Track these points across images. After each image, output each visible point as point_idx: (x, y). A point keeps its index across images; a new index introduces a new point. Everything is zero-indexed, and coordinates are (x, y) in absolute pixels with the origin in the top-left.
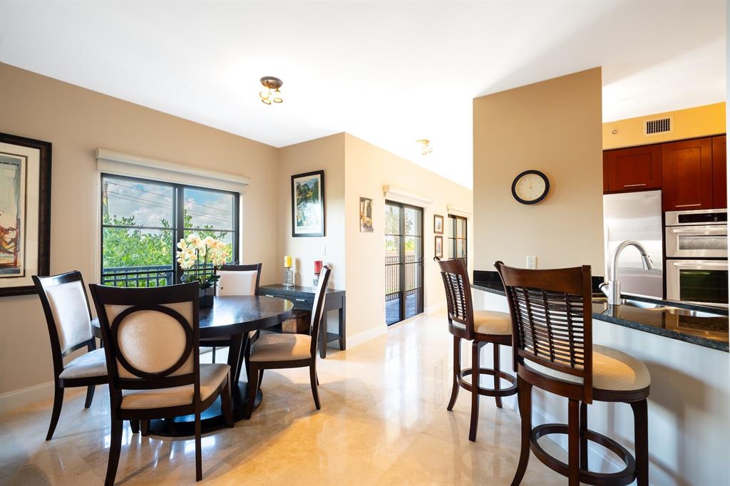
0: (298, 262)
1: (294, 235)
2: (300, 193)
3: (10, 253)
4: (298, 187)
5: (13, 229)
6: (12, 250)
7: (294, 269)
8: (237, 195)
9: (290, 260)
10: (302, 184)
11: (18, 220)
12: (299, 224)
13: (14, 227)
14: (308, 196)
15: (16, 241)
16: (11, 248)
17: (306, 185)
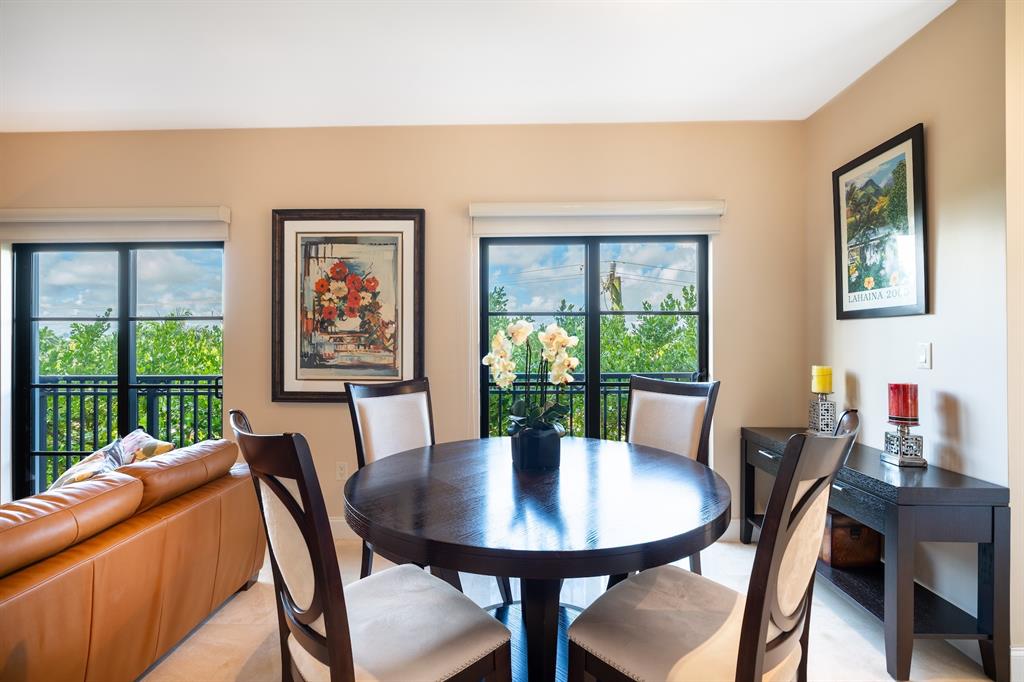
0: (852, 383)
1: (842, 315)
2: (856, 207)
3: (390, 351)
4: (850, 195)
5: (392, 323)
6: (391, 348)
7: (840, 398)
8: (703, 240)
9: (828, 377)
10: (859, 184)
11: (396, 311)
12: (855, 286)
13: (393, 320)
14: (876, 209)
15: (394, 336)
16: (389, 344)
17: (870, 182)
